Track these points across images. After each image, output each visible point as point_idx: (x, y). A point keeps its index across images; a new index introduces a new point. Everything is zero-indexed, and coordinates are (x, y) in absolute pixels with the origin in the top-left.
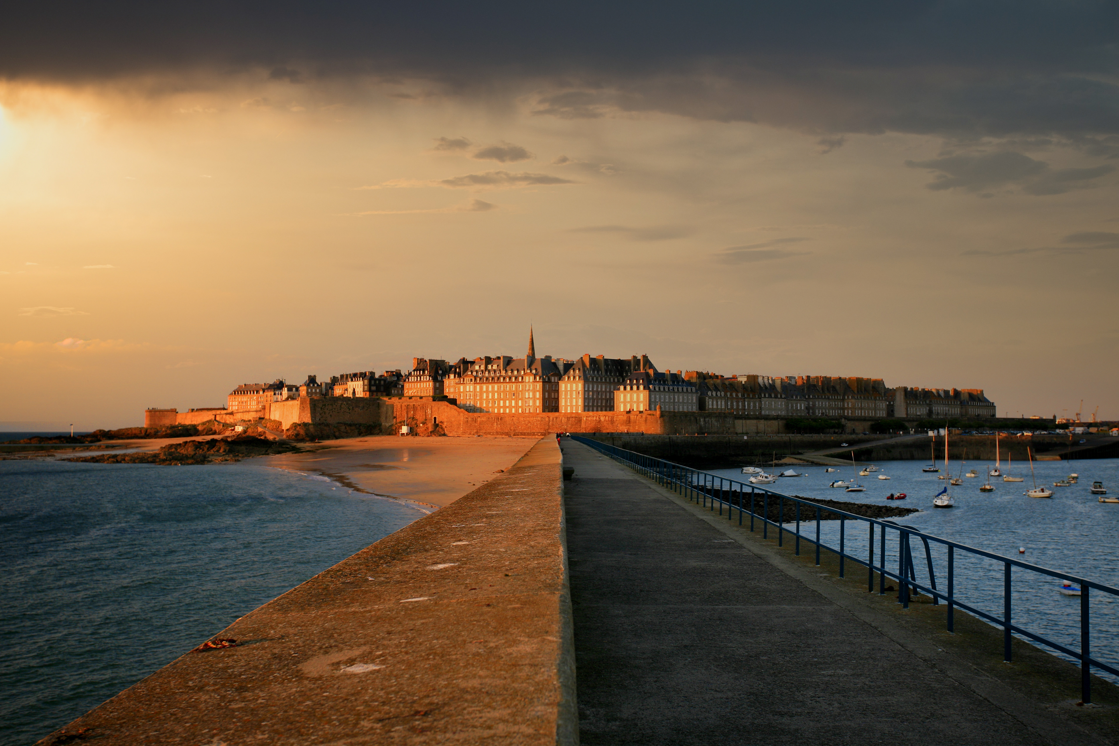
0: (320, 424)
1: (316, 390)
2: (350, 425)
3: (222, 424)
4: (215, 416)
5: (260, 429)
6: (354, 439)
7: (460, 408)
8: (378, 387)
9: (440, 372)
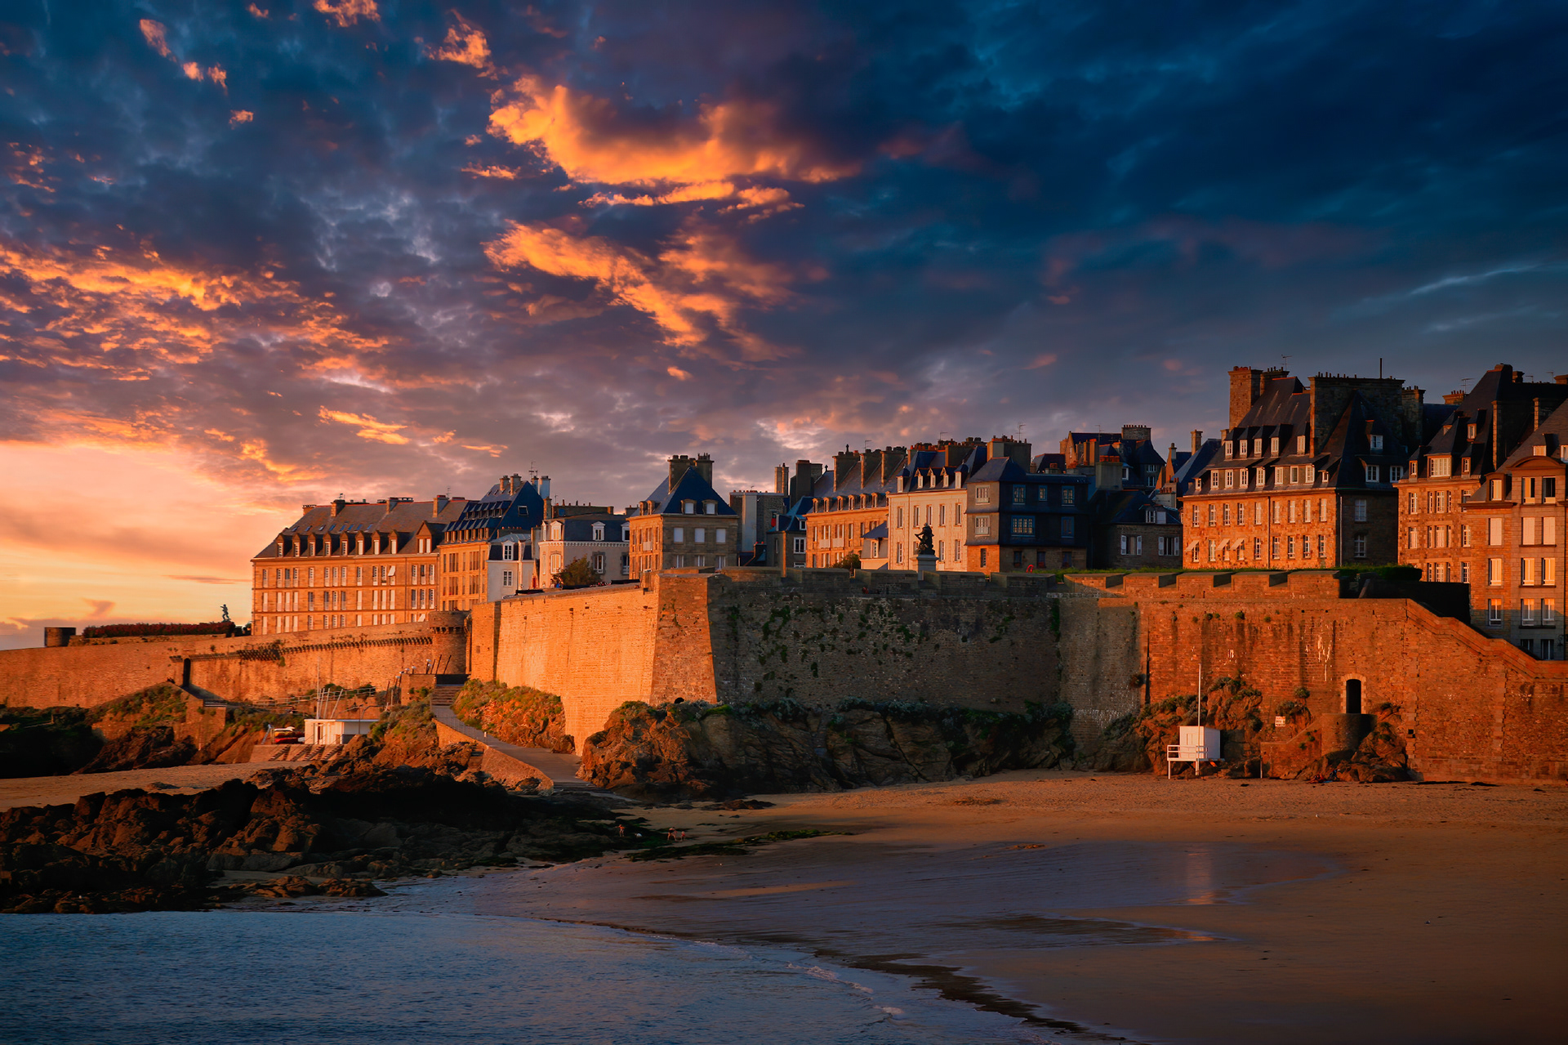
0: (758, 712)
1: (711, 536)
2: (912, 717)
3: (222, 710)
4: (188, 664)
5: (448, 737)
6: (931, 788)
7: (1487, 631)
8: (1046, 519)
9: (1377, 443)
